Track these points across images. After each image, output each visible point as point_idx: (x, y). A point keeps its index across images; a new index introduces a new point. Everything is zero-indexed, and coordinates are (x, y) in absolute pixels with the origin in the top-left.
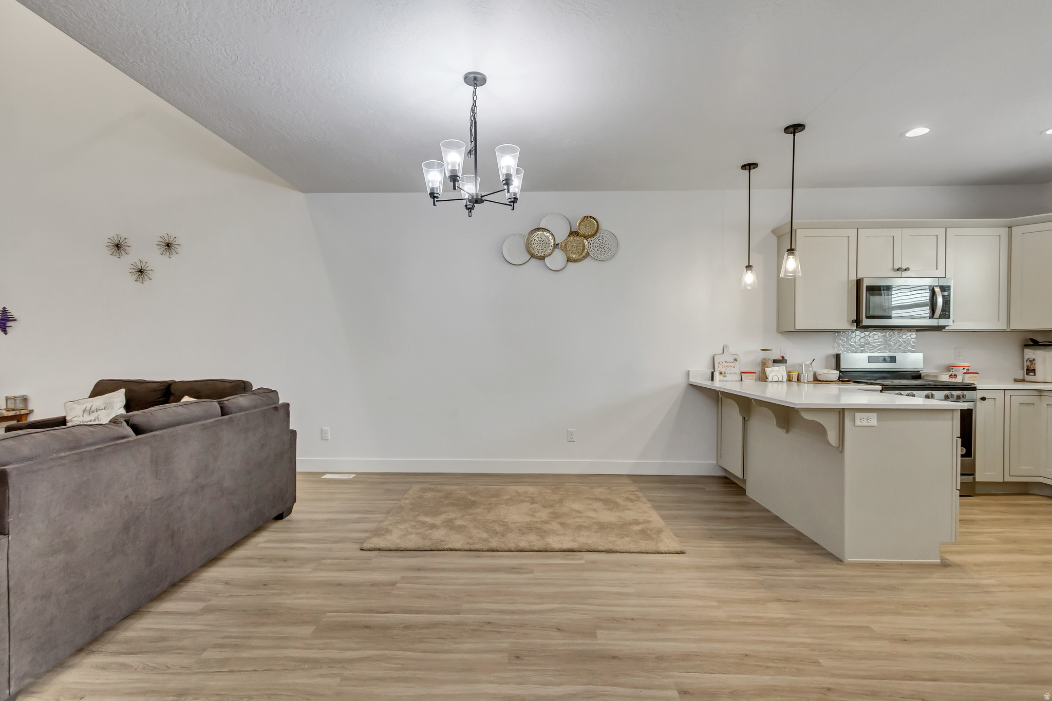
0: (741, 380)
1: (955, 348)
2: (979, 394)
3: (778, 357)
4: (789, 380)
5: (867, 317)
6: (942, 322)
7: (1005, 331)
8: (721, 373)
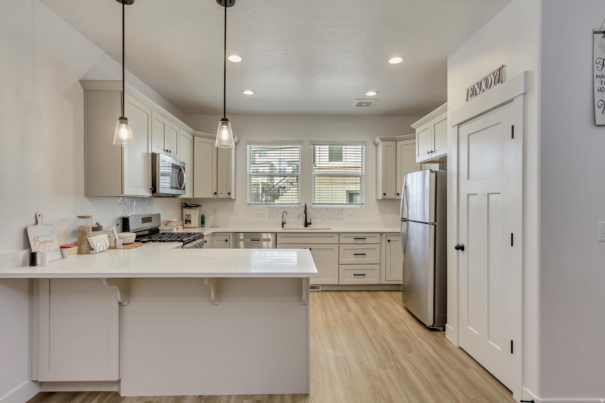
0: (63, 258)
1: (165, 209)
3: (94, 224)
6: (183, 192)
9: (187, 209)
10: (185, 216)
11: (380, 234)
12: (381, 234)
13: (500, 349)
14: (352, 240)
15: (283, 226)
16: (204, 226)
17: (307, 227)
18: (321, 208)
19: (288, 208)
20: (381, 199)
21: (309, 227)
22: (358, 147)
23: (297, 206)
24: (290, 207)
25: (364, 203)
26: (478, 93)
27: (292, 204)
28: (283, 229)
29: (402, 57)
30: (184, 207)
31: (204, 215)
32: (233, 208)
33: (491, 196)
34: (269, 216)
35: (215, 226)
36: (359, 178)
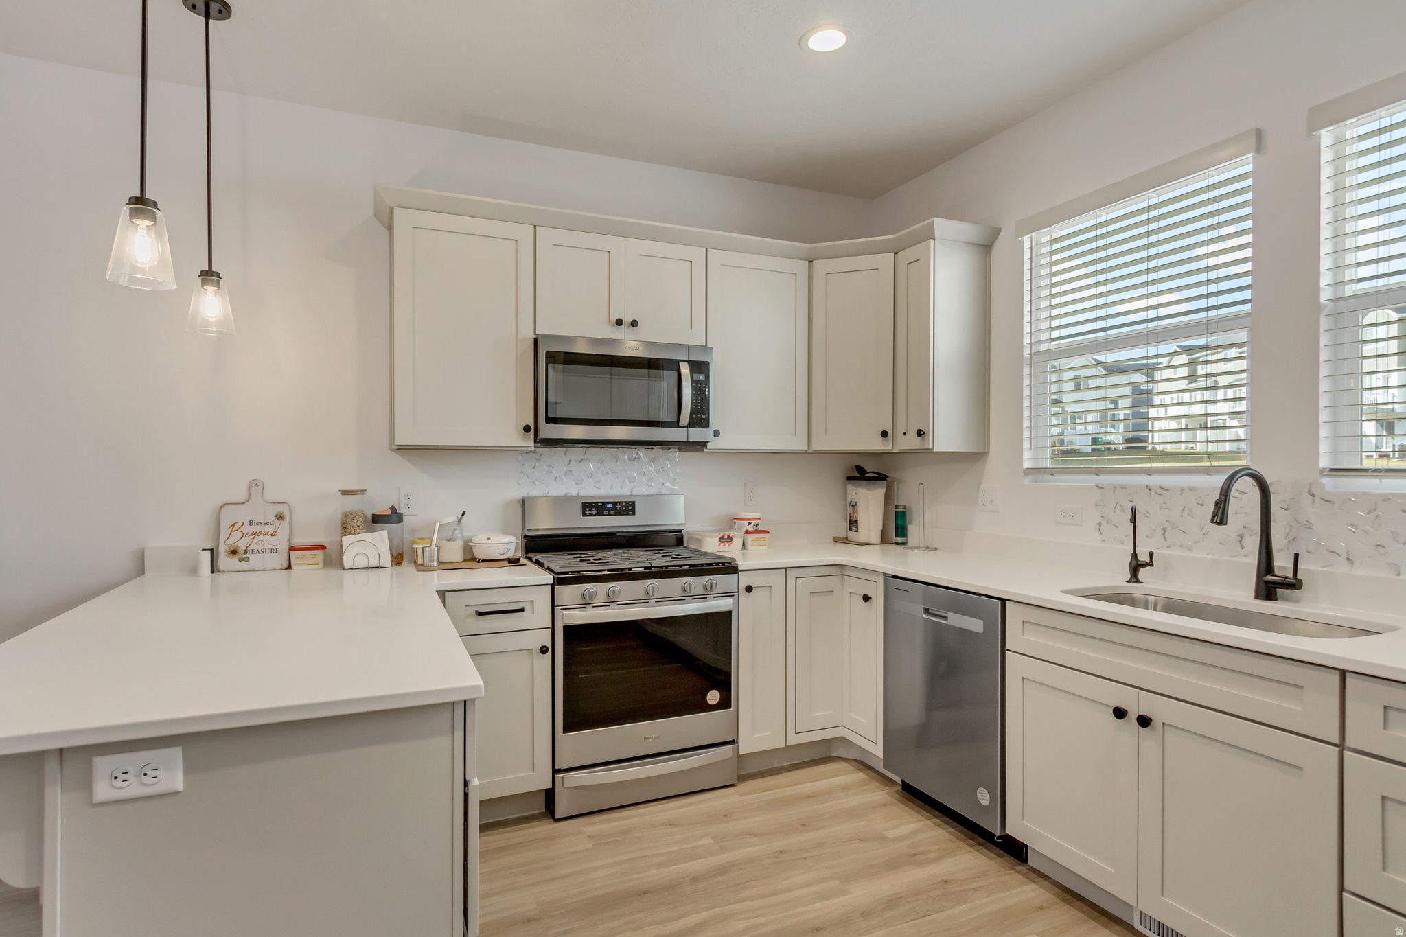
0: (289, 567)
1: (745, 483)
2: (745, 580)
3: (383, 509)
4: (397, 559)
5: (549, 420)
6: (696, 434)
7: (805, 453)
8: (234, 552)
9: (852, 485)
10: (849, 507)
15: (1133, 579)
16: (905, 544)
17: (1273, 600)
21: (1287, 600)
24: (1192, 490)
30: (850, 478)
31: (903, 507)
32: (981, 488)
34: (1099, 524)
35: (922, 545)
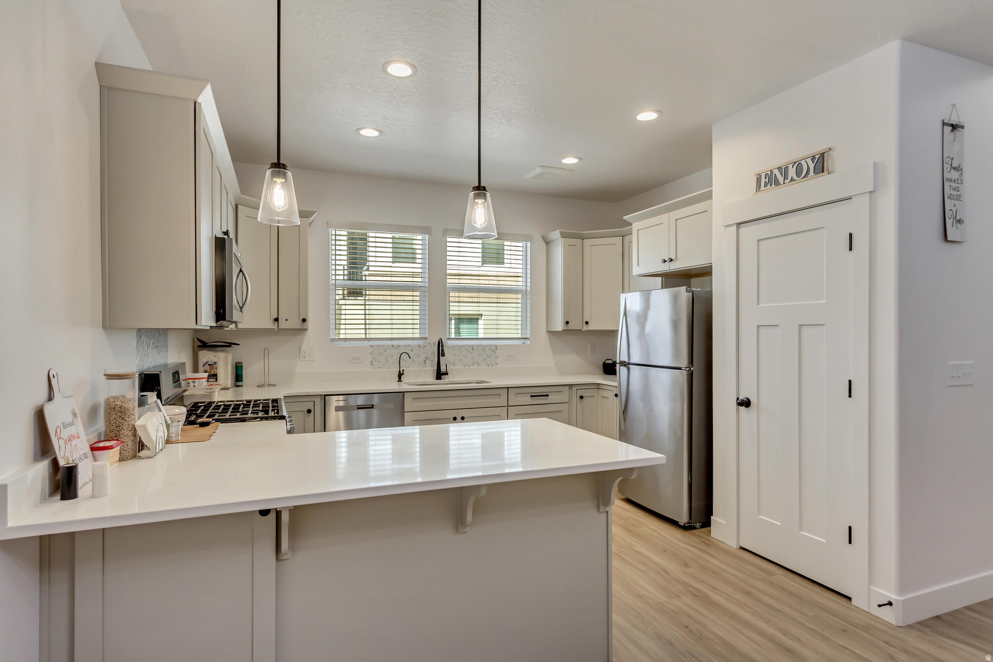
9: (208, 351)
10: (203, 366)
11: (568, 387)
12: (571, 386)
13: (824, 541)
14: (527, 399)
15: (400, 380)
16: (242, 386)
17: (440, 379)
18: (462, 346)
19: (406, 346)
20: (560, 329)
21: (444, 379)
22: (517, 244)
23: (421, 342)
24: (409, 346)
25: (528, 336)
26: (782, 182)
27: (413, 339)
28: (400, 386)
29: (658, 111)
30: (199, 346)
31: (241, 363)
32: (303, 348)
33: (805, 330)
34: (372, 362)
35: (267, 383)
36: (520, 296)
